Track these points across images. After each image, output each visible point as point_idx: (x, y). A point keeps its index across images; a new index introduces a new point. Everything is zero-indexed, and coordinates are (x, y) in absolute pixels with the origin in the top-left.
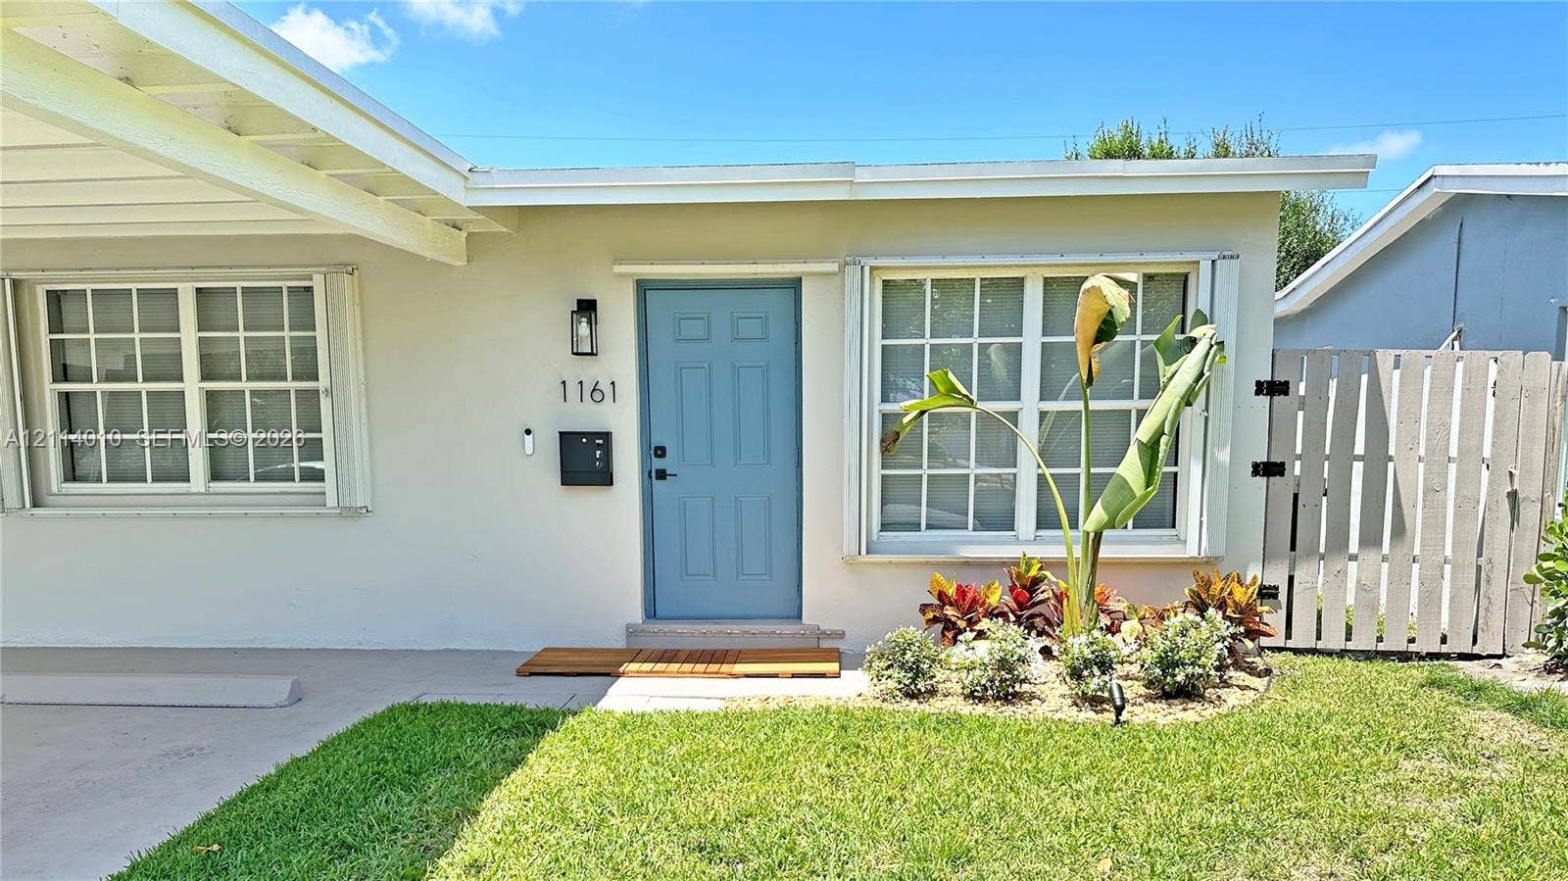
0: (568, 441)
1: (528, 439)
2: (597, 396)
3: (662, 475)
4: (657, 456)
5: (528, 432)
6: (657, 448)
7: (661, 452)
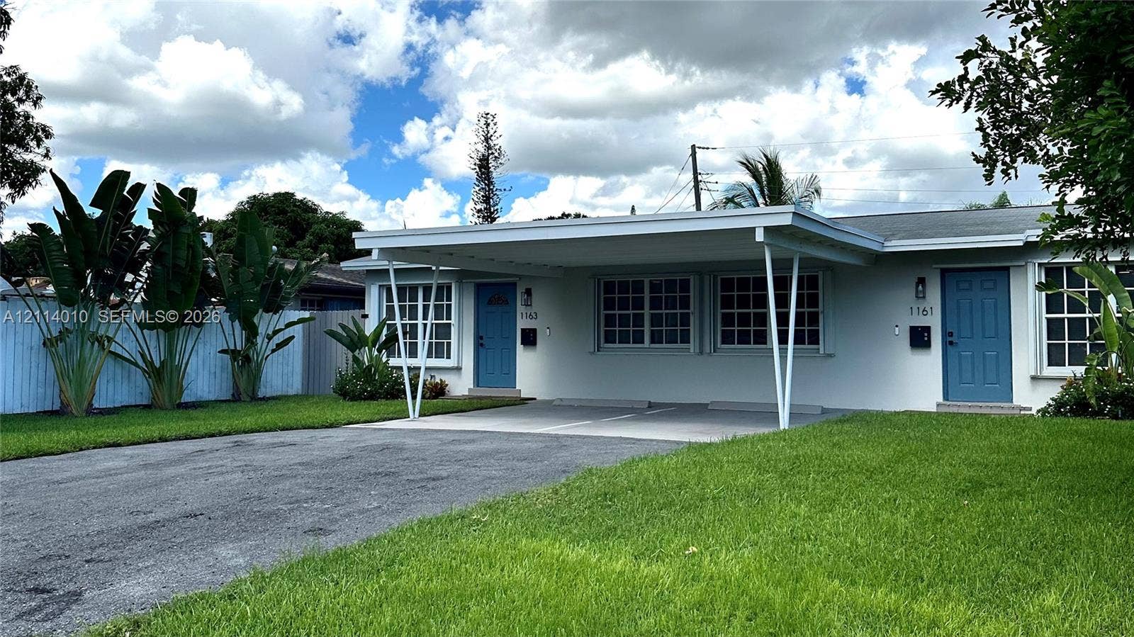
0: (913, 330)
1: (897, 329)
2: (925, 313)
3: (951, 343)
4: (949, 336)
5: (897, 326)
6: (949, 333)
7: (951, 334)
